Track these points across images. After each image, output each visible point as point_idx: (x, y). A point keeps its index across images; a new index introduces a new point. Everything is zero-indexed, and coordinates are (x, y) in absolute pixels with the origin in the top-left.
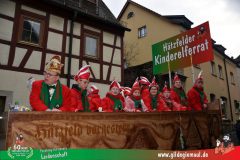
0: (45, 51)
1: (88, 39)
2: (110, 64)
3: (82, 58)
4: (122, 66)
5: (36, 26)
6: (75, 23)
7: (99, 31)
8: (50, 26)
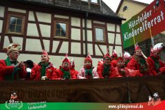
0: (70, 41)
1: (97, 29)
2: (114, 45)
3: (94, 42)
4: (122, 46)
5: (63, 26)
6: (87, 21)
7: (104, 23)
8: (72, 25)
